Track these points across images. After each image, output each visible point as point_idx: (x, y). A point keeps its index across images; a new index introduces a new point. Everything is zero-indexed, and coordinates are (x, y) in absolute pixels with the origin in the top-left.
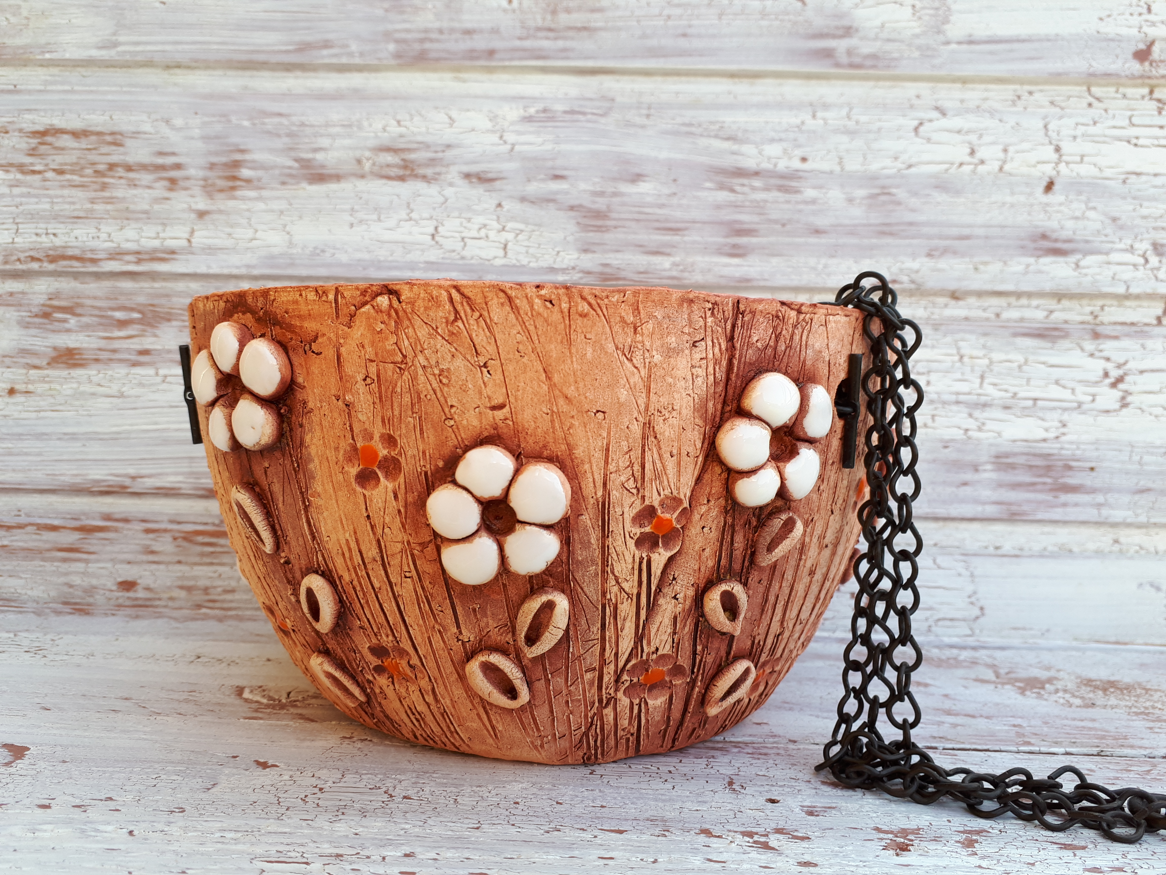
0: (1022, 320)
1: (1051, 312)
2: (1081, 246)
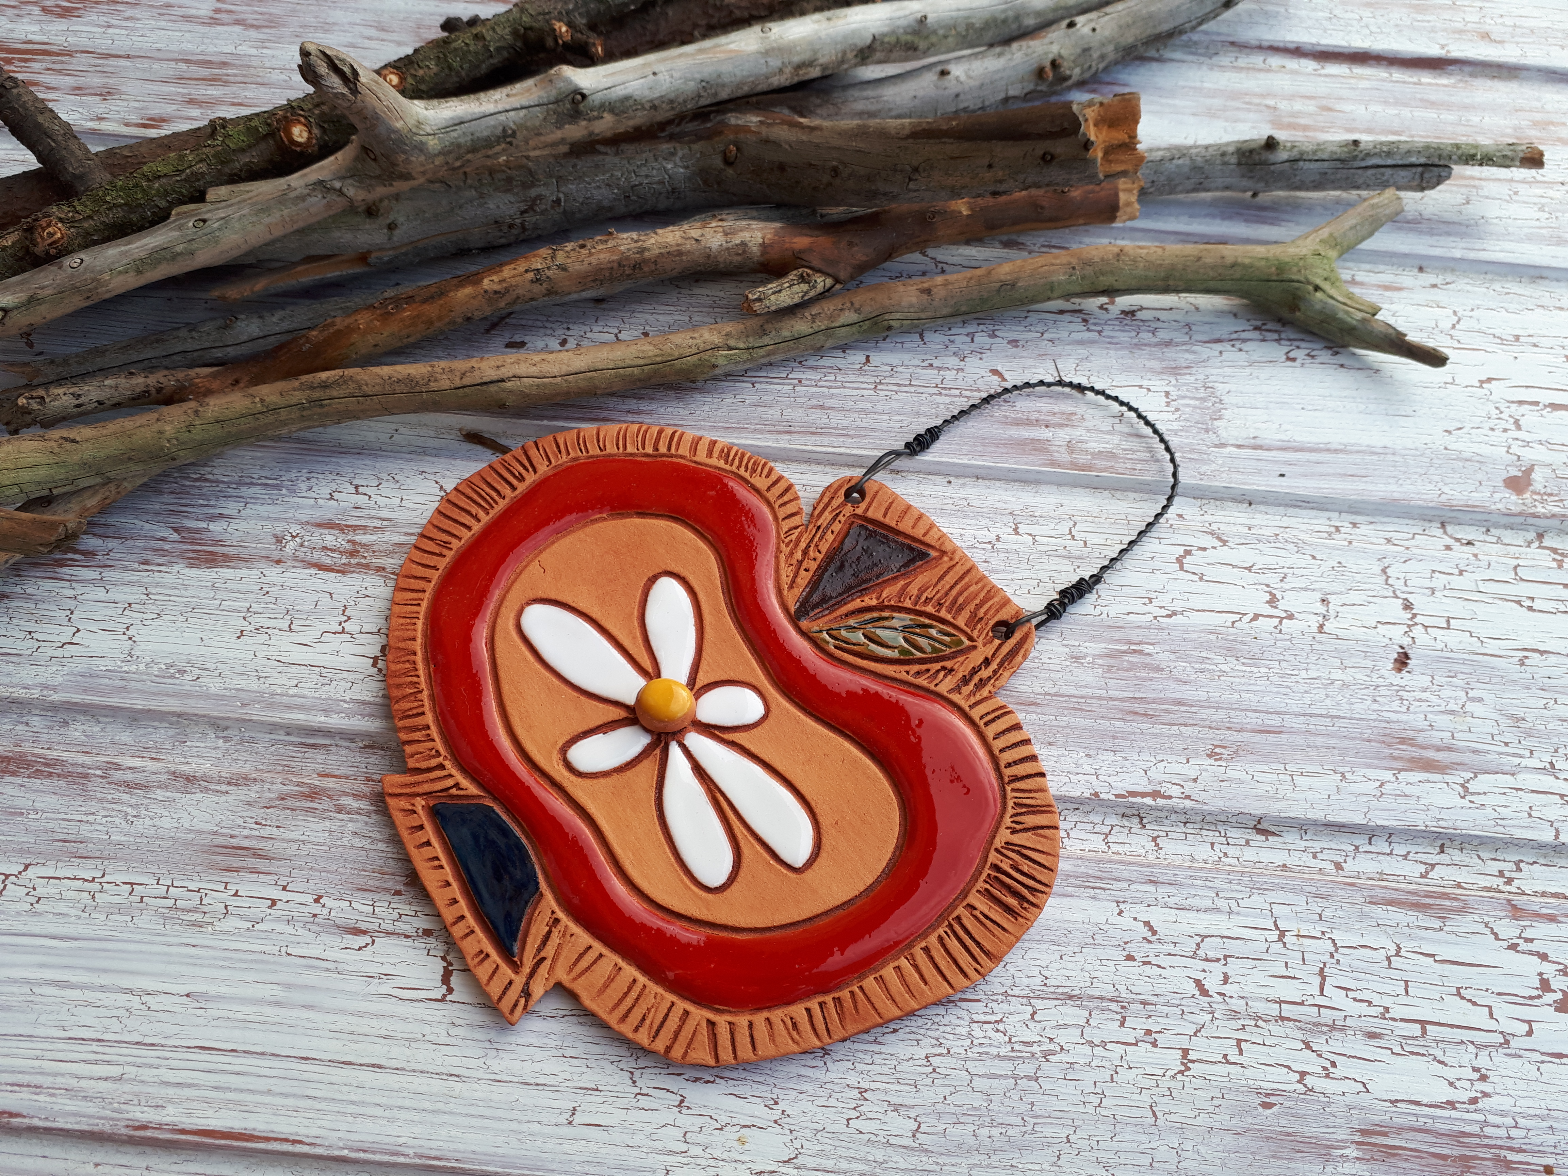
0: (1382, 876)
1: (1433, 866)
2: (1467, 758)
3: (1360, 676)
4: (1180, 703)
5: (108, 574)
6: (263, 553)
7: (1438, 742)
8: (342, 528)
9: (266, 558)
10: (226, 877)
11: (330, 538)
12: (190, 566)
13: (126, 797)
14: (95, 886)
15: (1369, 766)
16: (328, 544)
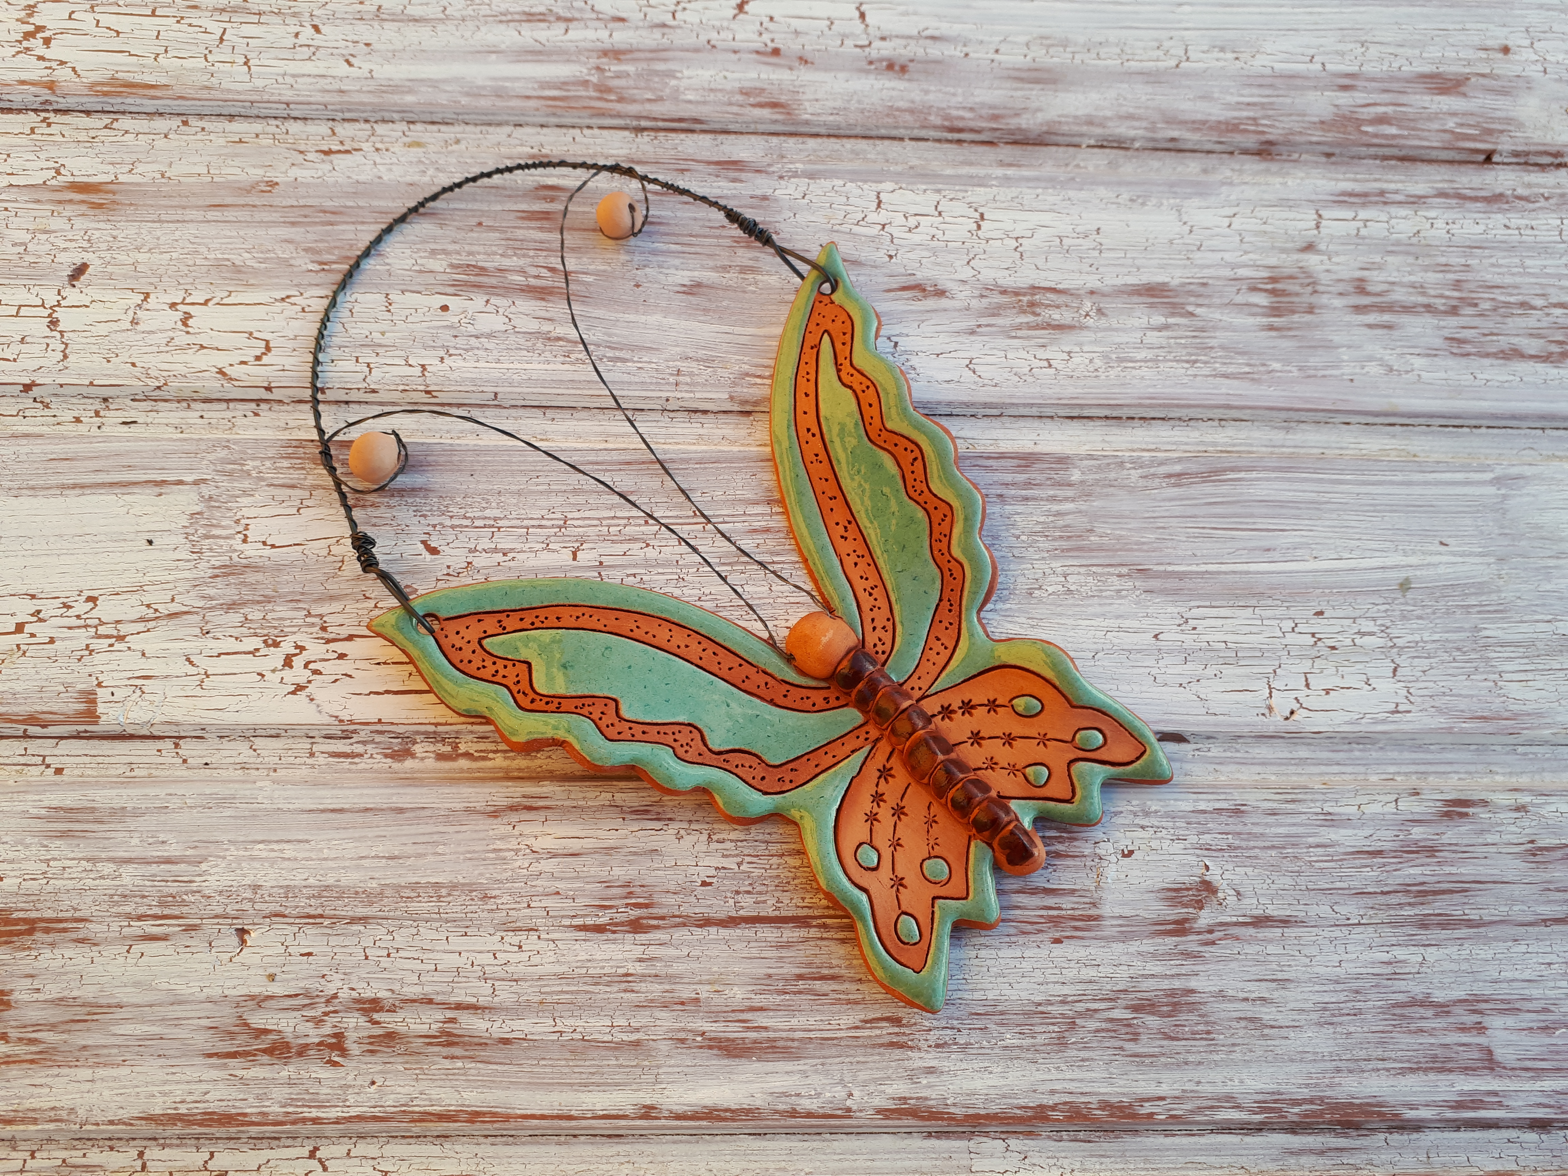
3: (122, 257)
4: (293, 224)
5: (1228, 273)
6: (1109, 299)
7: (68, 207)
8: (1049, 326)
9: (1104, 295)
10: (1035, 65)
11: (1056, 316)
12: (1165, 284)
13: (1131, 110)
14: (1125, 57)
15: (138, 184)
16: (1057, 311)
